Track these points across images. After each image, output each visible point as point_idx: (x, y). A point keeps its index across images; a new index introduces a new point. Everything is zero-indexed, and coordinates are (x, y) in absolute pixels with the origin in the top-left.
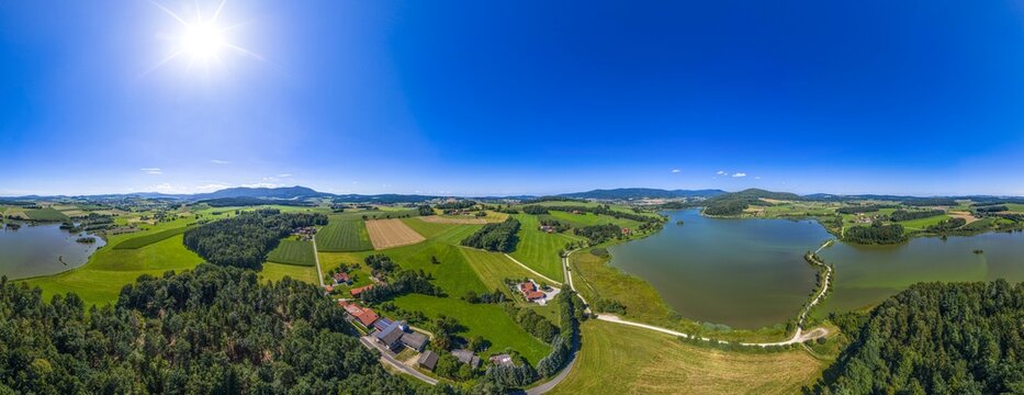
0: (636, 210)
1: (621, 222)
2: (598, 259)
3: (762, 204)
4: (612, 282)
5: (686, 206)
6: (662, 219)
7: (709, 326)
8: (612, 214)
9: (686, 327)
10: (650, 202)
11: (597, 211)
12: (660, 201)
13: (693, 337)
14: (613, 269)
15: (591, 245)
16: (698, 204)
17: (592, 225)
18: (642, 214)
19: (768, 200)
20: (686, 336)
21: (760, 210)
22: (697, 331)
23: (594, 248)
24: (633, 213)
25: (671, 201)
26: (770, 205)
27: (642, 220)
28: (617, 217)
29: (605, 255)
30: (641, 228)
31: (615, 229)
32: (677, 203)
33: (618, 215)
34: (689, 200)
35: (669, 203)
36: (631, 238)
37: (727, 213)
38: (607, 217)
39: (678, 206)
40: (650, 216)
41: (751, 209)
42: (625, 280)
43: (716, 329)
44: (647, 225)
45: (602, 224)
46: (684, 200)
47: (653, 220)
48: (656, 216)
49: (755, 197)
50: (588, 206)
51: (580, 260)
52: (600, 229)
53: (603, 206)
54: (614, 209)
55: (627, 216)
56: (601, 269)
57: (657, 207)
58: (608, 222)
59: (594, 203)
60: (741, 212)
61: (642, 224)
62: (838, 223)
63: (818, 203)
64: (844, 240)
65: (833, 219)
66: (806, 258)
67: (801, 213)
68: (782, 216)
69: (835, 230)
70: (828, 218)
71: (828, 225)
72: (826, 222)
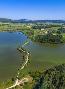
62: (32, 34)
63: (22, 24)
64: (35, 41)
65: (30, 31)
66: (18, 49)
67: (14, 29)
68: (5, 30)
69: (31, 36)
70: (27, 31)
71: (27, 34)
72: (27, 33)
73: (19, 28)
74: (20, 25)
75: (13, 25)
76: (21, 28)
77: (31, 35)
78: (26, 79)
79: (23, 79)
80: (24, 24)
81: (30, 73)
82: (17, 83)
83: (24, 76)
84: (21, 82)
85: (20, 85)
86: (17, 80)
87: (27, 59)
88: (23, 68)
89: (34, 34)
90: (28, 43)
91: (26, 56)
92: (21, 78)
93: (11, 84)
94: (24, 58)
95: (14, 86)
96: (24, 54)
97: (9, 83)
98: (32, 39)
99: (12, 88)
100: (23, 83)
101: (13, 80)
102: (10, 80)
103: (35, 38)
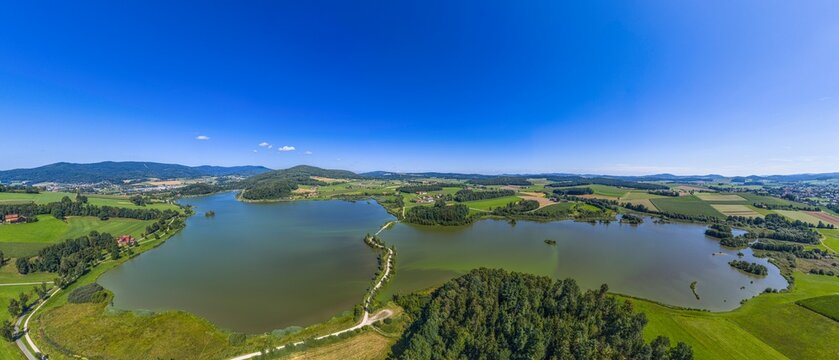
0: (138, 201)
1: (113, 227)
2: (90, 308)
3: (314, 184)
4: (132, 335)
5: (217, 189)
6: (182, 212)
7: (278, 333)
8: (93, 212)
9: (256, 344)
10: (161, 186)
11: (62, 211)
12: (177, 184)
13: (267, 351)
14: (123, 314)
15: (65, 287)
16: (234, 185)
17: (56, 241)
18: (149, 207)
19: (320, 179)
20: (259, 353)
21: (312, 190)
22: (268, 343)
23: (72, 289)
24: (133, 207)
25: (194, 182)
26: (323, 184)
27: (149, 216)
28: (104, 218)
29: (100, 296)
30: (151, 231)
31: (104, 241)
32: (203, 186)
33: (106, 214)
34: (221, 181)
35: (192, 187)
36: (137, 250)
37: (271, 195)
38: (85, 220)
39: (205, 190)
40: (162, 208)
41: (301, 190)
42: (150, 322)
43: (288, 333)
44: (160, 224)
45: (75, 236)
46: (213, 181)
47: (168, 214)
48: (173, 207)
49: (305, 175)
50: (40, 200)
51: (56, 325)
52: (74, 246)
53: (73, 198)
54: (96, 202)
55: (123, 214)
56: (103, 324)
57: (173, 194)
58: (88, 229)
59: (52, 193)
60: (290, 194)
61: (151, 223)
62: (399, 203)
63: (377, 182)
64: (405, 221)
65: (393, 199)
66: (366, 241)
67: (358, 193)
68: (337, 196)
69: (396, 210)
70: (388, 198)
71: (388, 205)
72: (386, 202)
73: (368, 191)
74: (371, 183)
75: (355, 183)
76: (374, 191)
77: (396, 207)
78: (388, 311)
79: (380, 313)
80: (381, 182)
81: (395, 298)
82: (366, 320)
83: (381, 305)
84: (374, 319)
85: (374, 324)
86: (367, 313)
87: (389, 265)
88: (378, 286)
89: (403, 203)
90: (389, 227)
91: (385, 258)
92: (376, 309)
93: (351, 321)
94: (380, 263)
95: (359, 326)
96: (381, 252)
97: (347, 320)
98: (399, 216)
99: (356, 330)
100: (381, 319)
101: (357, 315)
102: (349, 314)
103: (407, 215)
